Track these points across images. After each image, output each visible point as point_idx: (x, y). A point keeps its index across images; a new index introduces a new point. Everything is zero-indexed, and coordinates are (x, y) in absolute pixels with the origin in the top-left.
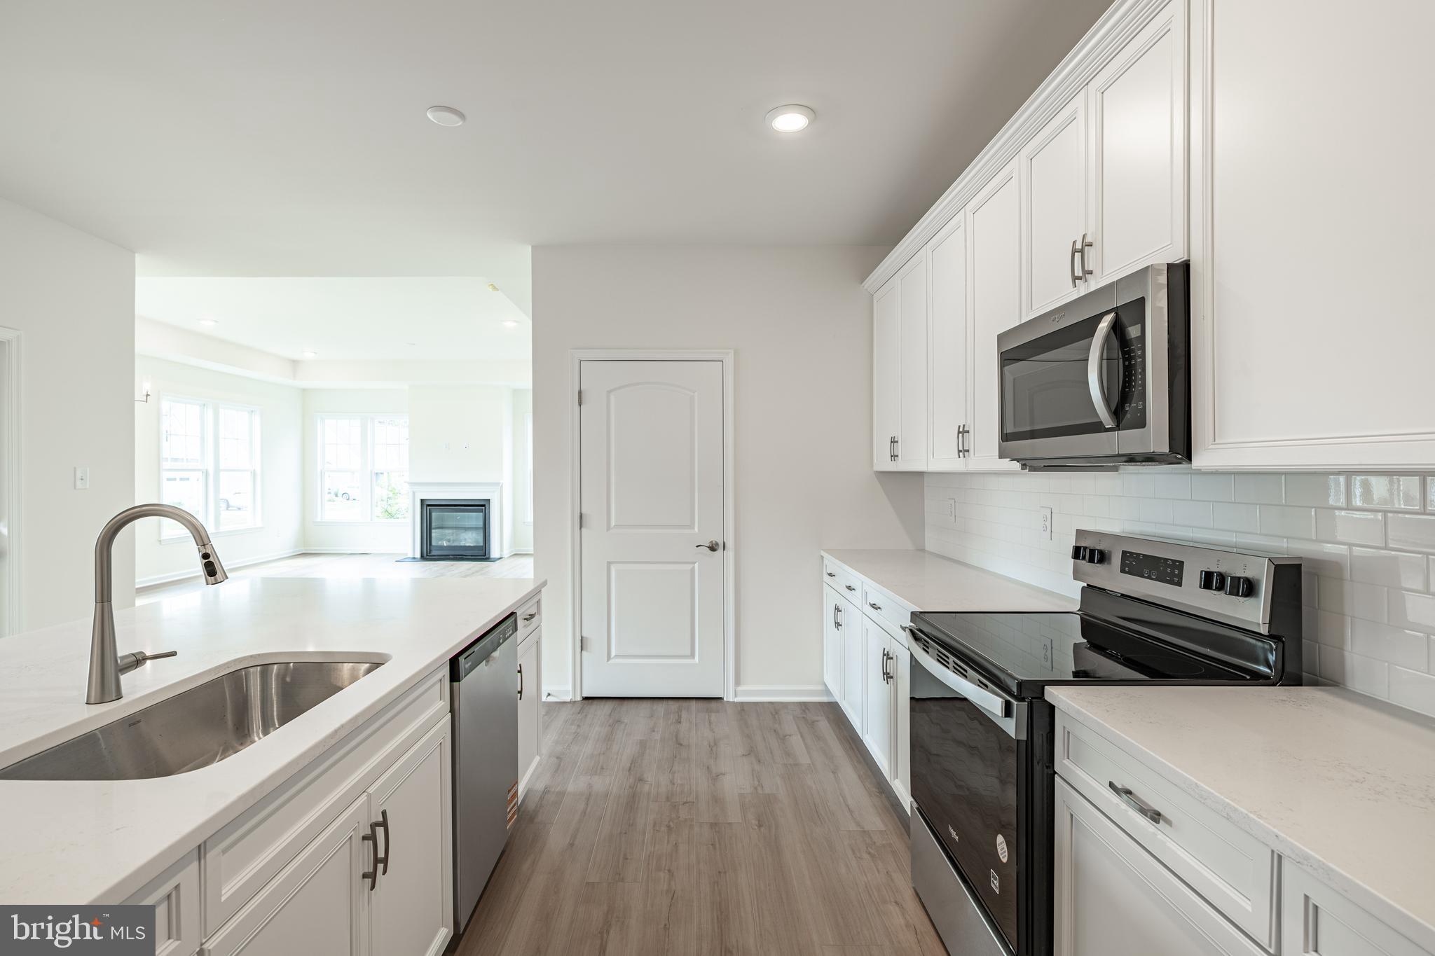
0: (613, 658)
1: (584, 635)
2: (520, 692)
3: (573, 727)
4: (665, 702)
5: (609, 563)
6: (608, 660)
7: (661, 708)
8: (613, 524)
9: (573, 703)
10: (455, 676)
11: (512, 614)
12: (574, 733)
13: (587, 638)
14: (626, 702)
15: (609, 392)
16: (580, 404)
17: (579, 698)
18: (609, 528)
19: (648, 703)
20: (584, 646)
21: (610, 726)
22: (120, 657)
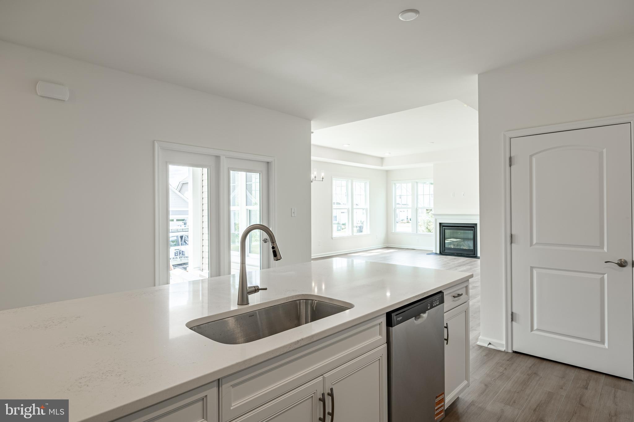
0: (534, 330)
1: (514, 311)
2: (447, 340)
3: (501, 368)
4: (577, 370)
5: (532, 268)
6: (531, 331)
7: (573, 373)
8: (535, 242)
9: (506, 353)
10: (389, 324)
11: (440, 292)
12: (501, 373)
13: (516, 314)
14: (545, 362)
15: (531, 156)
16: (510, 166)
17: (510, 351)
18: (531, 244)
19: (563, 368)
20: (514, 319)
21: (528, 375)
22: (248, 287)
